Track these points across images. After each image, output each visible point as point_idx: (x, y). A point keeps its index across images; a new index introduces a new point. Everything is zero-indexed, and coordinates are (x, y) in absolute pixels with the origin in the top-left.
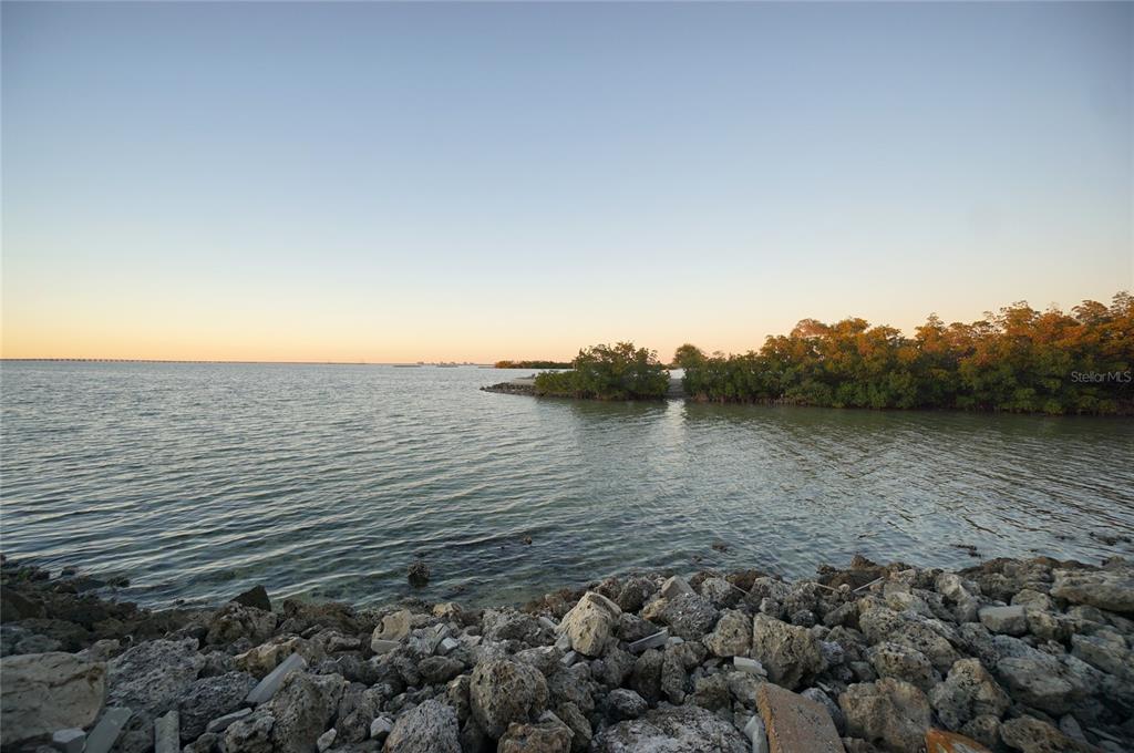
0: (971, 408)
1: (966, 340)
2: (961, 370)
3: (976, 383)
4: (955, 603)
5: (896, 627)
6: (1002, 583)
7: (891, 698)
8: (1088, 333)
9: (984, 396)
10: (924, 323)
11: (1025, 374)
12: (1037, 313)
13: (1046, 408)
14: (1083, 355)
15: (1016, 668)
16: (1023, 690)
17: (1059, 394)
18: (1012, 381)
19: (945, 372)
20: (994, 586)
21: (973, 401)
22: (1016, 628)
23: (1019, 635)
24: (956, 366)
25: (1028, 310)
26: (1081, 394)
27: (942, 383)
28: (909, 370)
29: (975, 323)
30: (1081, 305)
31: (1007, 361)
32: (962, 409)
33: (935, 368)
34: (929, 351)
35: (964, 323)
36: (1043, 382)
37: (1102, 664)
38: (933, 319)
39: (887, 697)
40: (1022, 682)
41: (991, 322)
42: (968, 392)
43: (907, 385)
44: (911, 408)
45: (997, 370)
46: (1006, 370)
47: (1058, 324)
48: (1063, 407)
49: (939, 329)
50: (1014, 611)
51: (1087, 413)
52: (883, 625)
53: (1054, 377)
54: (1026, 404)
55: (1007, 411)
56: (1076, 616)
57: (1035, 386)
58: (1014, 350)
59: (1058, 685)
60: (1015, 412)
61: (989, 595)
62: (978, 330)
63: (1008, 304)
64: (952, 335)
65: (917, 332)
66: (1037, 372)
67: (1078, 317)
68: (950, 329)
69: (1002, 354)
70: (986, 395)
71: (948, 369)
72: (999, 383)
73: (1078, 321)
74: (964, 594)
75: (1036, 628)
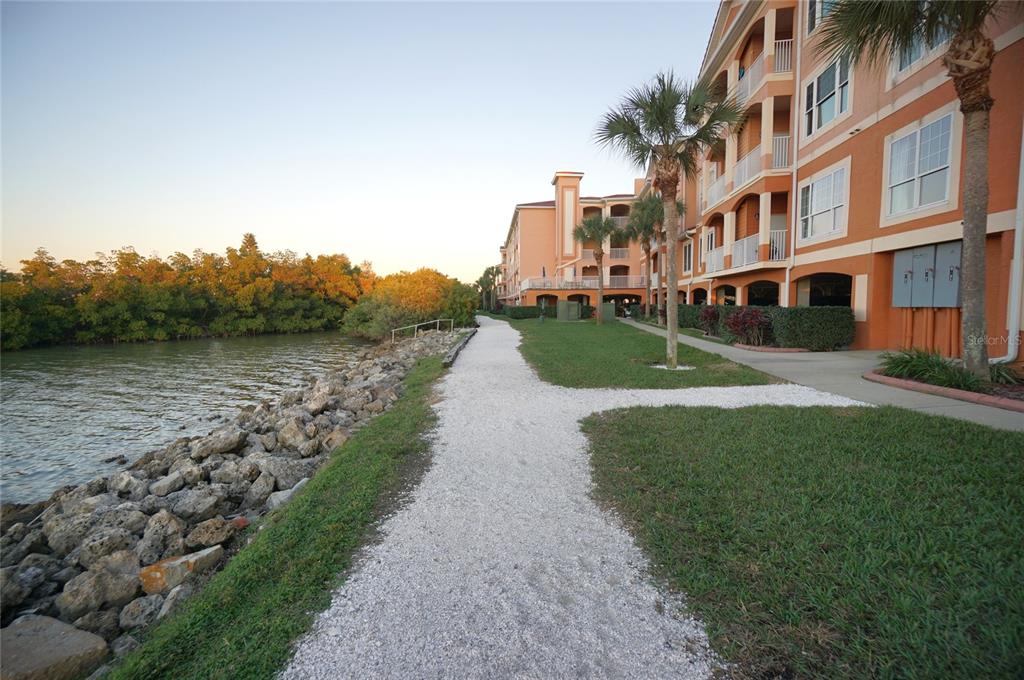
0: (92, 343)
1: (80, 278)
2: (77, 307)
3: (95, 318)
4: (129, 492)
5: (93, 523)
6: (159, 465)
7: (108, 570)
8: (180, 277)
9: (103, 330)
10: (31, 256)
11: (136, 309)
12: (142, 258)
13: (156, 337)
14: (179, 293)
15: (186, 505)
16: (192, 515)
17: (163, 324)
18: (127, 316)
19: (62, 308)
20: (153, 469)
21: (93, 335)
22: (177, 486)
23: (181, 488)
24: (73, 303)
25: (135, 255)
26: (179, 323)
27: (59, 320)
28: (17, 307)
29: (89, 262)
30: (174, 255)
31: (122, 298)
32: (82, 344)
33: (51, 304)
34: (40, 287)
35: (77, 261)
36: (152, 314)
37: (227, 480)
38: (41, 253)
39: (104, 571)
40: (191, 511)
41: (105, 263)
42: (88, 326)
43: (17, 323)
44: (25, 348)
45: (114, 305)
46: (121, 306)
47: (158, 269)
48: (168, 334)
49: (51, 265)
50: (173, 476)
51: (184, 338)
52: (80, 529)
53: (160, 311)
54: (140, 335)
55: (125, 341)
56: (208, 462)
57: (146, 319)
58: (126, 289)
59: (211, 500)
60: (131, 341)
61: (152, 477)
62: (92, 268)
63: (118, 248)
64: (65, 271)
65: (23, 266)
66: (147, 307)
67: (173, 264)
68: (63, 266)
69: (117, 291)
70: (105, 328)
71: (65, 306)
72: (116, 318)
73: (173, 267)
74: (135, 481)
75: (189, 479)
